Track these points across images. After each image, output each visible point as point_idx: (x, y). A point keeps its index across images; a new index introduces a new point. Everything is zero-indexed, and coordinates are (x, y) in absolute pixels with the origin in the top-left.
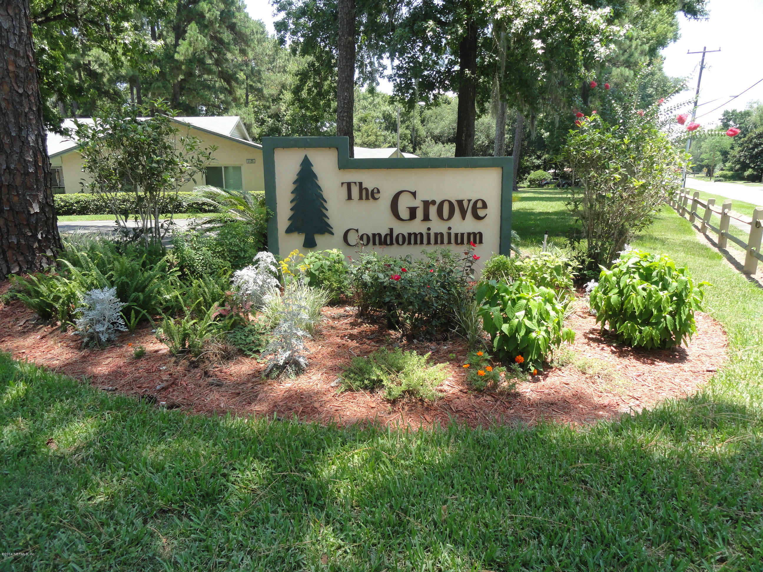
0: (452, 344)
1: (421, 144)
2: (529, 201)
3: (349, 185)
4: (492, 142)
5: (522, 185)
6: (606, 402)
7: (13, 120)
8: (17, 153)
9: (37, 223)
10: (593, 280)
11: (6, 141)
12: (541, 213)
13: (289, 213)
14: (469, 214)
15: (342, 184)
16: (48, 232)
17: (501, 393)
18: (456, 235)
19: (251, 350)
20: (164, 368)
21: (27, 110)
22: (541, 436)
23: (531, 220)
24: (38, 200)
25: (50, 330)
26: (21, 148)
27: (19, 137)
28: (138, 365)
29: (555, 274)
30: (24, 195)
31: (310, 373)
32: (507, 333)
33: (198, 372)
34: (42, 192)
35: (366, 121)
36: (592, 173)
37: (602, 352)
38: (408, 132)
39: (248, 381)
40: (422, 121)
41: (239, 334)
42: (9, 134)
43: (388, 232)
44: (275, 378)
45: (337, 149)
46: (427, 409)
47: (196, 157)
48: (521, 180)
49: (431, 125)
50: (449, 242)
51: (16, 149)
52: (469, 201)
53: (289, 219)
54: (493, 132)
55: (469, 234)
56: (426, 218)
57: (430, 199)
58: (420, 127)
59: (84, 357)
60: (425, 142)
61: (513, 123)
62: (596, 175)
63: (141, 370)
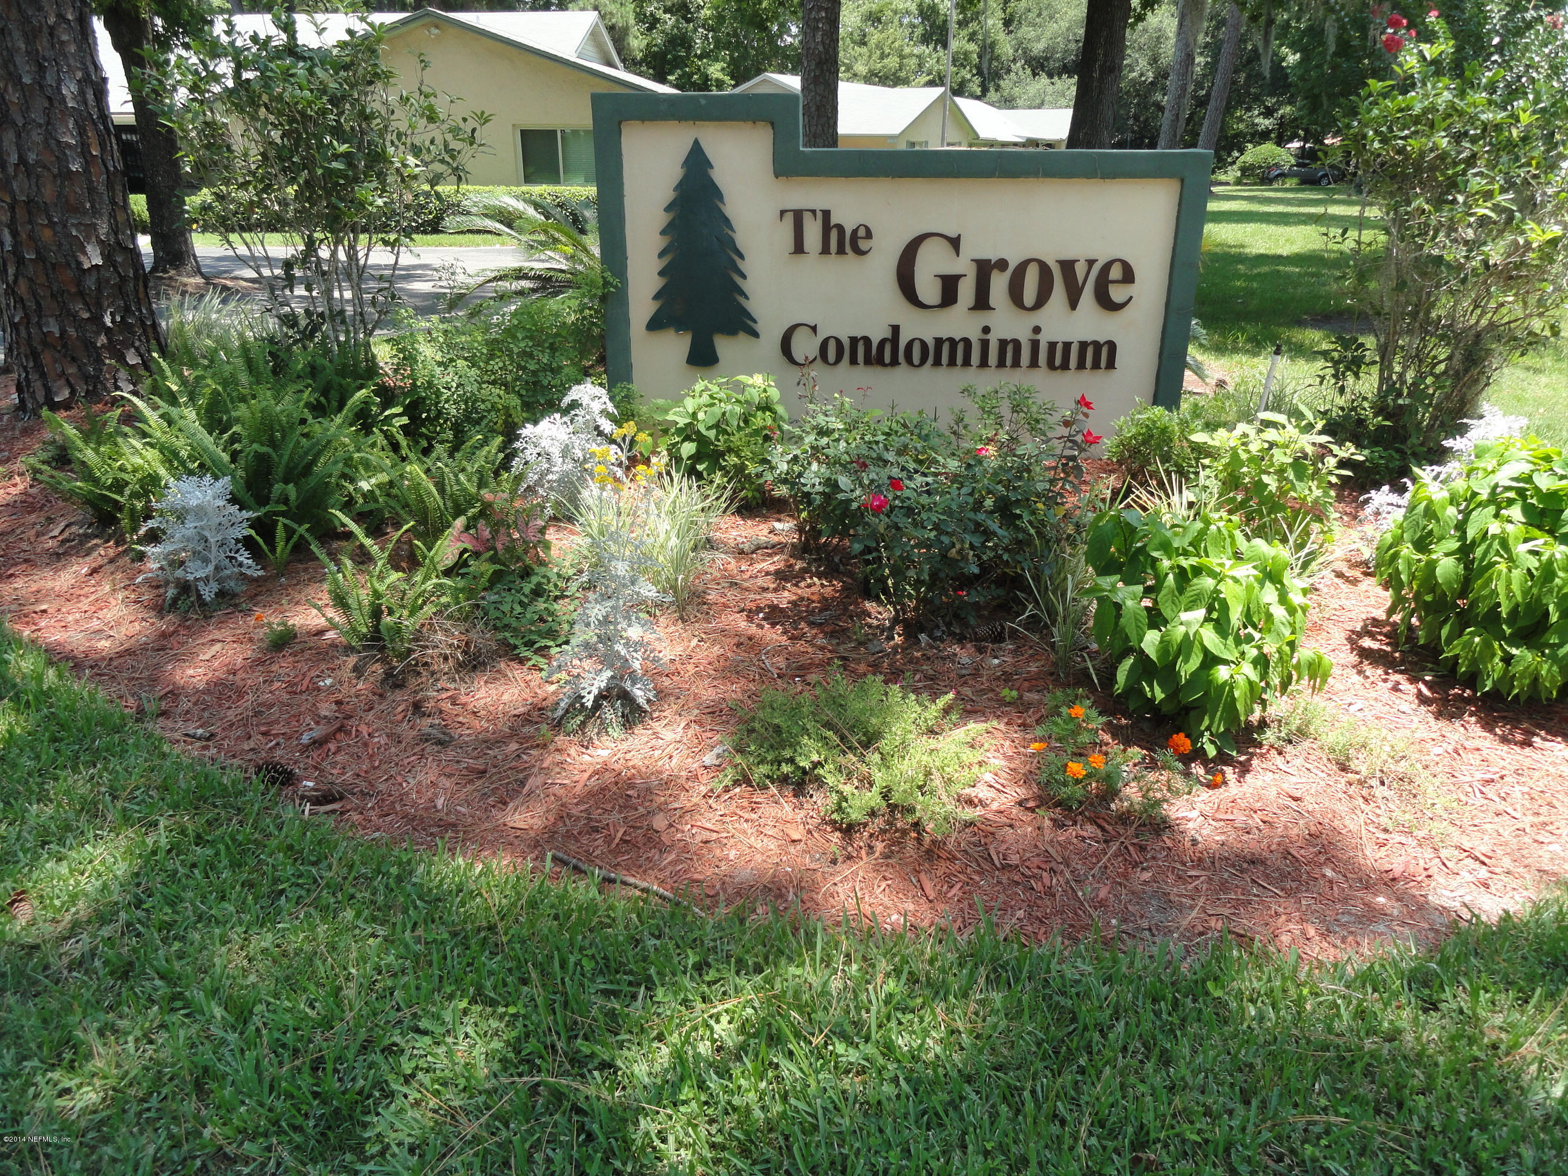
0: (1015, 652)
1: (1000, 77)
2: (1237, 221)
3: (798, 216)
4: (1162, 75)
5: (1223, 178)
6: (1397, 866)
7: (23, 46)
8: (40, 126)
9: (99, 289)
10: (1386, 488)
11: (13, 96)
12: (1262, 259)
13: (655, 283)
14: (1087, 297)
15: (783, 213)
16: (127, 310)
17: (1124, 818)
18: (1052, 346)
19: (530, 644)
20: (328, 682)
21: (52, 20)
22: (1218, 993)
23: (1239, 276)
24: (97, 237)
25: (111, 552)
26: (47, 113)
27: (41, 87)
28: (274, 667)
29: (1292, 477)
30: (65, 226)
31: (659, 719)
32: (1153, 656)
33: (401, 699)
34: (105, 219)
35: (879, 20)
36: (1419, 202)
37: (1394, 696)
38: (972, 47)
39: (514, 733)
40: (1007, 23)
41: (509, 599)
42: (17, 81)
43: (888, 334)
44: (575, 732)
45: (772, 124)
46: (929, 852)
47: (439, 141)
48: (1221, 164)
49: (1026, 32)
50: (1034, 363)
51: (37, 116)
52: (1091, 263)
53: (656, 297)
54: (1169, 51)
55: (1083, 345)
56: (982, 302)
57: (993, 256)
58: (1001, 36)
59: (164, 635)
60: (1009, 71)
61: (1217, 28)
62: (1426, 207)
63: (277, 685)
